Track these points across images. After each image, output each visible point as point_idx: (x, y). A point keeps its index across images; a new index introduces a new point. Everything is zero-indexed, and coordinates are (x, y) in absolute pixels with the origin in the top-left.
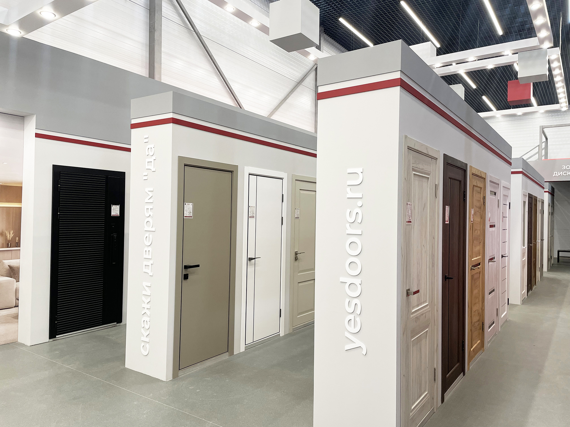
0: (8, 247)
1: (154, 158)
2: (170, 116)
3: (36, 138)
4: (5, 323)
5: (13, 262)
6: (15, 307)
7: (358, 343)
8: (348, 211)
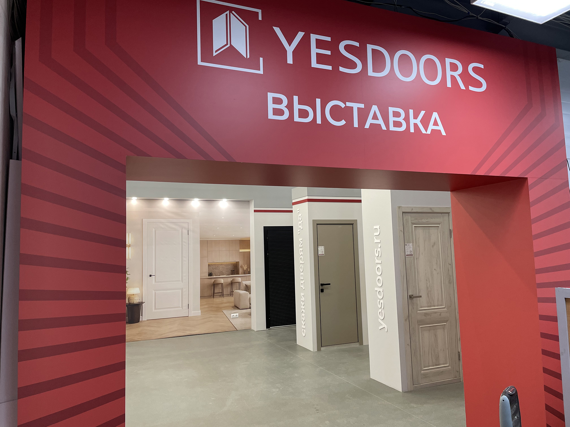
0: (244, 274)
1: (301, 222)
2: (307, 198)
3: (255, 213)
4: (245, 317)
5: (247, 283)
6: (249, 308)
7: (384, 325)
8: (376, 249)
